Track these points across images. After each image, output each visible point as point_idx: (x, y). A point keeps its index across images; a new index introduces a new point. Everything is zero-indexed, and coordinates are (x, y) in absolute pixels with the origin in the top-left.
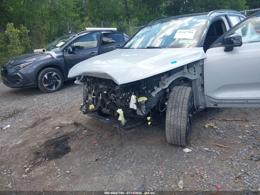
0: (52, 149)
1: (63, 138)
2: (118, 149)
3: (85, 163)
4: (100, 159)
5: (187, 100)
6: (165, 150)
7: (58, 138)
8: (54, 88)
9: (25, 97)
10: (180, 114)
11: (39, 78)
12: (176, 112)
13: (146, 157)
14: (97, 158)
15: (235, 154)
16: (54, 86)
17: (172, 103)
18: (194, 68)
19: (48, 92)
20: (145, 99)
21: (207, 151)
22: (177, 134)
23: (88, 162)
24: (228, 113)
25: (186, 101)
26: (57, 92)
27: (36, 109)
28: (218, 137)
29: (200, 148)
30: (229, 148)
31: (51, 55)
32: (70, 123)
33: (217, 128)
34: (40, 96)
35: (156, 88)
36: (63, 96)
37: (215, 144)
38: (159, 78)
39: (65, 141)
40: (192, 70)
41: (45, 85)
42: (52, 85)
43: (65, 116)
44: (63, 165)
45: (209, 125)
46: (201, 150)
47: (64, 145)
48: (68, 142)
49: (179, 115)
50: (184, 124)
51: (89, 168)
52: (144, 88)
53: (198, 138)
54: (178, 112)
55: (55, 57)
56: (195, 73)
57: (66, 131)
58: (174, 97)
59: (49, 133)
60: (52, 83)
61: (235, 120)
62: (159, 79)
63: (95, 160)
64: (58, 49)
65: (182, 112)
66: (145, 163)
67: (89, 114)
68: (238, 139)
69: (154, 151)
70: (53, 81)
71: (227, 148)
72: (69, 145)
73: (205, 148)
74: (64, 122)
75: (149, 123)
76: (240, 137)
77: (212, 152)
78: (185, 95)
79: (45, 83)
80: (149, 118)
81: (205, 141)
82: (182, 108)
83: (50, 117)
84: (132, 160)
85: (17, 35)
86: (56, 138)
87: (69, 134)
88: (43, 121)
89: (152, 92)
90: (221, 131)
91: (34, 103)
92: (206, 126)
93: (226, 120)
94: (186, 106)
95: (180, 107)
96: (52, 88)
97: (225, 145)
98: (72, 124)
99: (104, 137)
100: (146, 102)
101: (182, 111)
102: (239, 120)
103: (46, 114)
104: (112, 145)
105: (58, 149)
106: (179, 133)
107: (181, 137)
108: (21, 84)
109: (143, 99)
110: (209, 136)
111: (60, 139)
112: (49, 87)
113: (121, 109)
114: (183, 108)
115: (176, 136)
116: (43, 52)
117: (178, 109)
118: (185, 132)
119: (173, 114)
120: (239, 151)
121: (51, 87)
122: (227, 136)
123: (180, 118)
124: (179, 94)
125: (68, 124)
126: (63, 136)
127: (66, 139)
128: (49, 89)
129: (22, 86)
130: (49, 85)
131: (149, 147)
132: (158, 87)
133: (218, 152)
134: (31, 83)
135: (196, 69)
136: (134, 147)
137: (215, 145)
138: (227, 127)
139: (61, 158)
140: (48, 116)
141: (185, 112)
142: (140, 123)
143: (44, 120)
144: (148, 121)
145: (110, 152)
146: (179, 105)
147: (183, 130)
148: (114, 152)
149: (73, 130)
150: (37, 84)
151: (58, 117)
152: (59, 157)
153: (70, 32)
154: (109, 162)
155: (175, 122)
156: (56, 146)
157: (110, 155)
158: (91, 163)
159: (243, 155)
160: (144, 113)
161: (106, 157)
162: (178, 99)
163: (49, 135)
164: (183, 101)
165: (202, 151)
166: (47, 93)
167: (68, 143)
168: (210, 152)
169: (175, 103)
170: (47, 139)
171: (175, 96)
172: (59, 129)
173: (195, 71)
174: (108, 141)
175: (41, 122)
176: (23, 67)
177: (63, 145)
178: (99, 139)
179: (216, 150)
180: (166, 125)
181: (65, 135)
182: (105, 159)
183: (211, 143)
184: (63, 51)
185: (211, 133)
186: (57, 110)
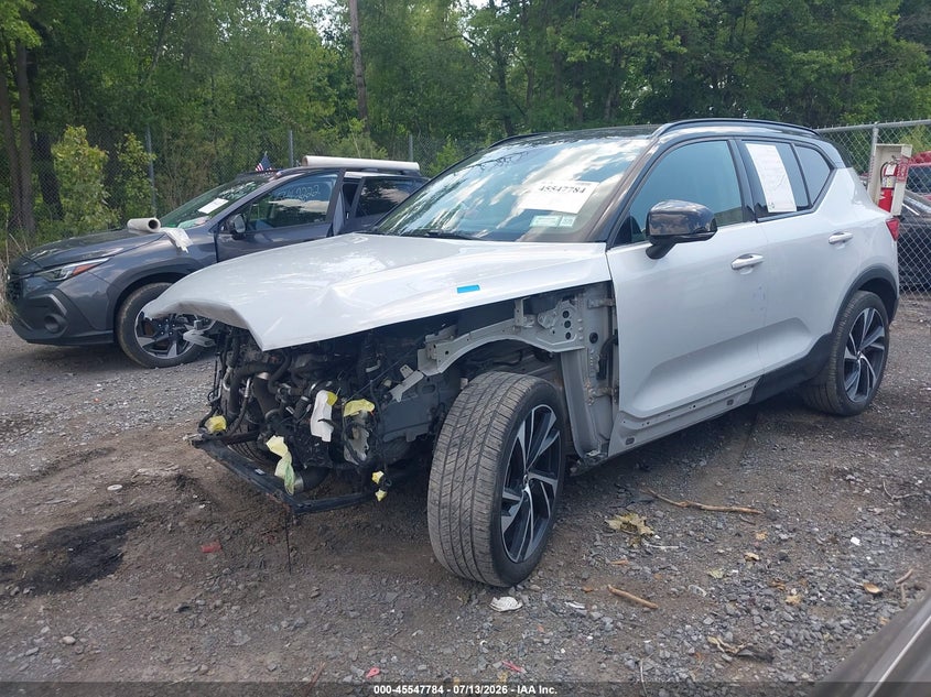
0: (61, 559)
1: (113, 524)
2: (278, 578)
3: (142, 616)
4: (197, 605)
5: (505, 421)
6: (429, 595)
7: (99, 523)
8: (173, 353)
9: (71, 374)
10: (474, 468)
11: (124, 316)
12: (462, 461)
13: (352, 614)
14: (189, 602)
15: (668, 631)
16: (175, 346)
17: (455, 428)
18: (566, 314)
19: (151, 365)
20: (366, 406)
21: (574, 614)
22: (461, 540)
23: (154, 614)
24: (719, 484)
25: (500, 426)
26: (182, 367)
27: (82, 418)
28: (638, 567)
29: (553, 600)
30: (654, 609)
31: (173, 241)
32: (166, 473)
33: (651, 535)
34: (115, 378)
35: (406, 371)
36: (189, 383)
37: (614, 590)
38: (420, 338)
39: (116, 533)
40: (551, 319)
41: (143, 341)
42: (166, 340)
43: (162, 449)
44: (67, 616)
45: (626, 519)
46: (553, 609)
47: (105, 549)
48: (126, 539)
49: (470, 473)
50: (484, 506)
51: (144, 634)
52: (368, 370)
53: (569, 564)
54: (467, 461)
55: (184, 249)
56: (568, 330)
57: (139, 499)
58: (464, 408)
59: (76, 505)
60: (167, 336)
61: (732, 512)
62: (418, 340)
63: (176, 609)
64: (200, 221)
65: (479, 461)
66: (339, 635)
67: (212, 447)
68: (705, 580)
69: (391, 596)
70: (171, 327)
71: (646, 609)
72: (124, 549)
73: (572, 602)
74: (148, 471)
75: (380, 495)
76: (717, 574)
77: (591, 617)
78: (500, 402)
79: (143, 333)
80: (377, 476)
81: (585, 575)
82: (482, 450)
83: (110, 450)
84: (300, 620)
85: (96, 167)
86: (92, 523)
87: (140, 512)
88: (82, 461)
89: (393, 385)
90: (663, 548)
91: (89, 398)
92: (614, 524)
93: (699, 508)
94: (495, 442)
95: (475, 444)
96: (167, 354)
97: (648, 599)
98: (168, 479)
99: (249, 532)
100: (371, 417)
101: (480, 457)
102: (744, 513)
103: (104, 439)
104: (264, 564)
105: (80, 561)
106: (468, 538)
107: (477, 552)
108: (59, 330)
109: (360, 407)
110: (608, 561)
111: (103, 527)
112: (155, 346)
113: (282, 439)
114: (486, 449)
115: (459, 546)
116: (148, 228)
117: (470, 451)
118: (485, 535)
119: (450, 467)
120: (684, 622)
121: (162, 347)
122: (674, 567)
123: (471, 484)
124: (485, 399)
125: (155, 478)
126: (118, 518)
127: (122, 530)
128: (156, 353)
129: (61, 337)
130: (158, 340)
131: (384, 580)
132: (415, 368)
133: (608, 620)
134: (94, 329)
135: (573, 318)
136: (331, 577)
137: (616, 595)
138: (691, 533)
139: (75, 590)
140: (107, 444)
141: (490, 462)
142: (359, 491)
143: (86, 457)
144: (377, 487)
145: (240, 587)
146: (474, 437)
147: (479, 527)
148: (256, 587)
149: (162, 498)
150: (115, 336)
151: (137, 452)
152: (68, 589)
153: (260, 167)
154: (224, 618)
155: (456, 494)
156: (79, 550)
157: (238, 595)
158: (162, 618)
159: (695, 638)
160: (363, 456)
161: (218, 602)
162: (477, 415)
163: (74, 510)
164: (489, 425)
165: (557, 613)
166: (146, 368)
167: (122, 541)
168: (583, 616)
169: (462, 430)
170: (61, 523)
171: (469, 406)
172: (119, 491)
173: (568, 324)
174: (256, 549)
175: (74, 462)
176: (72, 275)
177: (102, 547)
178: (227, 537)
179: (607, 612)
180: (429, 504)
181: (127, 515)
182: (216, 607)
183: (603, 588)
184: (216, 230)
185: (621, 550)
186: (147, 427)
